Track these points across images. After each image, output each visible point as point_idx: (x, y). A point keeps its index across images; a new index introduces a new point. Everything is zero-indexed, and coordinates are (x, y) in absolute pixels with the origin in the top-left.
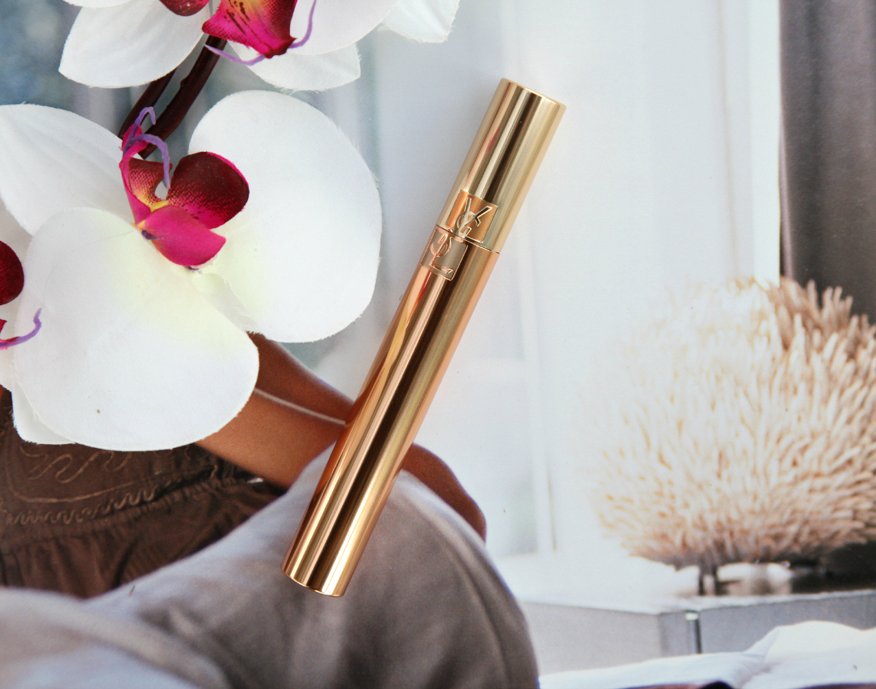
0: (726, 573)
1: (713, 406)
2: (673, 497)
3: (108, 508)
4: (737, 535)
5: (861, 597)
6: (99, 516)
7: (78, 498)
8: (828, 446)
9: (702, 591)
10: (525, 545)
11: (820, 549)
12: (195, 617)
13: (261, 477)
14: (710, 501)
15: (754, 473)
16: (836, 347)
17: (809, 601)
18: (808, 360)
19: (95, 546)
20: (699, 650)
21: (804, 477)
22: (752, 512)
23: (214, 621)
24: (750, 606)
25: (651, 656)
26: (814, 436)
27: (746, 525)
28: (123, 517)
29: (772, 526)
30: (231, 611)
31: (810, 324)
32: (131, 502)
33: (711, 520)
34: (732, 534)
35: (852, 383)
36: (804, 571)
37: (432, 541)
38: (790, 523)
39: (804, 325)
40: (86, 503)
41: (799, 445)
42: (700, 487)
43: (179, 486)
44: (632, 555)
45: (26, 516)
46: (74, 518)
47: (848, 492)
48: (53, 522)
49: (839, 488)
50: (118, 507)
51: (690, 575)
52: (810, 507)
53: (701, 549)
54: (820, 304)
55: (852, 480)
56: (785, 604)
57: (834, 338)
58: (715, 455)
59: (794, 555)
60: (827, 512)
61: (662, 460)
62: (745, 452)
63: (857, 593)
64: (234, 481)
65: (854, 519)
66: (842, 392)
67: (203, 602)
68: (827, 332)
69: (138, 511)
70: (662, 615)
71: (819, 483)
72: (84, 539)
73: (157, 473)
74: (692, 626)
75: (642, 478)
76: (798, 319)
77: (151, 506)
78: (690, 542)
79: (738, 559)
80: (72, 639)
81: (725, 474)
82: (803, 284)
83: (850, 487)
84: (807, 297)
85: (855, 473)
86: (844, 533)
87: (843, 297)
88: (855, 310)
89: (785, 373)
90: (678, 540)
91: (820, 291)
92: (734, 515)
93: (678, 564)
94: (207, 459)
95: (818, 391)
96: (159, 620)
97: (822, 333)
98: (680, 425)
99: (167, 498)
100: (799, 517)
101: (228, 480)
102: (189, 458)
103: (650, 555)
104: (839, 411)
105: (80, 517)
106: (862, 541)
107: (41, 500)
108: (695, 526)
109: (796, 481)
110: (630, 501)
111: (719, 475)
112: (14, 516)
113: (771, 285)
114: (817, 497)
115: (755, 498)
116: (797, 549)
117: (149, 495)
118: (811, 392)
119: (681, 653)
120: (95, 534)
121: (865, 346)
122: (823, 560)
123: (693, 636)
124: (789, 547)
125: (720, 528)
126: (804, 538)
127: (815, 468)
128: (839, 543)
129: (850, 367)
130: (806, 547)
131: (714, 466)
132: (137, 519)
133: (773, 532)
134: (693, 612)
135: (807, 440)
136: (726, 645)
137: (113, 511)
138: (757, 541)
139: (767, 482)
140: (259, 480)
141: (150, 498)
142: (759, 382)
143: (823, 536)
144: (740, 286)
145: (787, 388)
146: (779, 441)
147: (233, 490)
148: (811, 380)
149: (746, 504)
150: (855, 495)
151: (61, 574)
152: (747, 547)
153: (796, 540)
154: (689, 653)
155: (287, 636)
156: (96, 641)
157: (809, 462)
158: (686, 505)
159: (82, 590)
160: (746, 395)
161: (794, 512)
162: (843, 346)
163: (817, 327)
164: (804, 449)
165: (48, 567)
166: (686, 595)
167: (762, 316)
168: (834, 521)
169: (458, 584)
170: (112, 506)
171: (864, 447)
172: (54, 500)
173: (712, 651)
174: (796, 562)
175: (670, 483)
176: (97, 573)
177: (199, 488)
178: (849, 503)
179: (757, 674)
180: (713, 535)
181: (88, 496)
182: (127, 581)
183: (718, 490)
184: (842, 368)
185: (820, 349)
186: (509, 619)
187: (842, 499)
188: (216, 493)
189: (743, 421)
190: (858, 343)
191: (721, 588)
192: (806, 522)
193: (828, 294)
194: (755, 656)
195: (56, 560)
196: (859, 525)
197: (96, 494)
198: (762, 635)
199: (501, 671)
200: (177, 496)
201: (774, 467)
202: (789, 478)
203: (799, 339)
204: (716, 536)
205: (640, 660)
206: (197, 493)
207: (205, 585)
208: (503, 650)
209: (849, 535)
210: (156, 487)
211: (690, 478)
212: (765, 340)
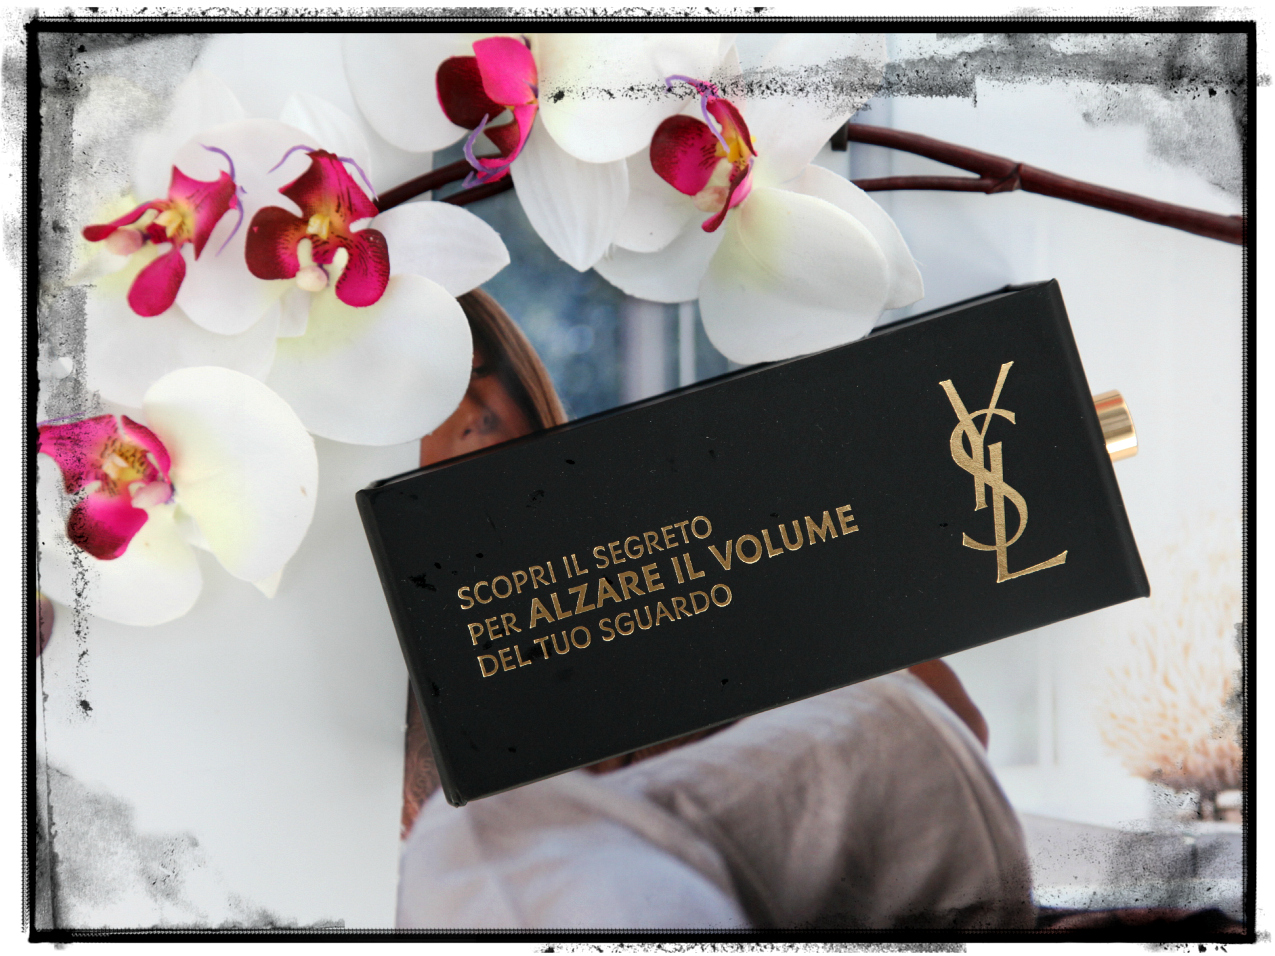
0: (1225, 800)
1: (1222, 633)
2: (1176, 720)
9: (1200, 816)
10: (1026, 756)
12: (700, 801)
14: (1213, 727)
20: (1193, 875)
23: (718, 807)
30: (734, 798)
33: (1212, 745)
34: (1232, 762)
37: (934, 745)
42: (1203, 711)
44: (1132, 774)
51: (1188, 801)
53: (1202, 774)
58: (1221, 682)
61: (1166, 682)
67: (708, 788)
75: (1147, 700)
78: (1191, 766)
90: (1178, 763)
93: (1178, 787)
96: (664, 801)
98: (1186, 649)
108: (1197, 750)
110: (1132, 720)
125: (1221, 754)
131: (1219, 692)
134: (1191, 836)
155: (787, 828)
156: (604, 816)
158: (1189, 729)
166: (1184, 819)
169: (957, 789)
175: (1174, 706)
180: (1213, 761)
186: (1007, 830)
191: (1218, 815)
204: (1218, 762)
207: (710, 770)
211: (1194, 702)
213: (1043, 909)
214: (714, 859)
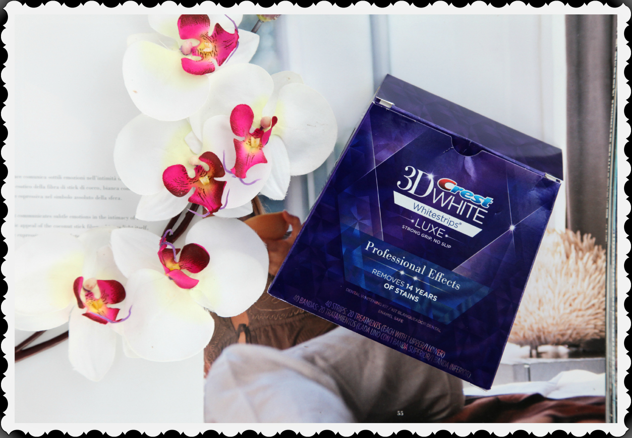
1: (537, 281)
3: (292, 314)
4: (546, 333)
5: (597, 361)
6: (288, 317)
7: (280, 310)
8: (585, 298)
9: (531, 356)
11: (580, 340)
12: (325, 359)
14: (535, 319)
15: (554, 308)
16: (588, 258)
17: (576, 362)
18: (577, 263)
19: (286, 329)
20: (529, 380)
21: (574, 311)
22: (553, 324)
23: (332, 361)
24: (551, 363)
25: (509, 382)
26: (579, 294)
27: (550, 329)
28: (297, 318)
29: (561, 331)
30: (339, 357)
31: (578, 248)
32: (301, 312)
33: (535, 327)
34: (544, 333)
35: (595, 273)
36: (574, 349)
38: (568, 329)
39: (575, 249)
40: (283, 312)
41: (572, 298)
42: (531, 313)
45: (260, 315)
46: (278, 318)
47: (593, 317)
48: (270, 319)
49: (589, 315)
50: (296, 313)
51: (526, 349)
52: (576, 323)
53: (531, 339)
54: (582, 240)
55: (594, 312)
56: (565, 362)
57: (587, 254)
58: (537, 301)
59: (570, 342)
60: (583, 325)
62: (550, 300)
65: (595, 328)
66: (591, 276)
67: (328, 353)
68: (585, 252)
69: (303, 315)
70: (514, 365)
71: (580, 313)
72: (282, 326)
74: (527, 370)
76: (573, 246)
78: (527, 336)
79: (546, 343)
80: (276, 366)
81: (541, 308)
82: (575, 232)
83: (593, 315)
84: (576, 237)
85: (596, 310)
86: (591, 334)
87: (592, 238)
88: (597, 243)
89: (567, 268)
90: (521, 335)
91: (582, 235)
92: (545, 326)
93: (521, 345)
95: (581, 275)
96: (310, 360)
97: (583, 252)
100: (572, 327)
103: (510, 341)
104: (589, 284)
105: (281, 317)
106: (598, 337)
107: (266, 310)
108: (529, 329)
109: (571, 312)
111: (539, 309)
112: (255, 316)
113: (562, 232)
114: (580, 319)
115: (554, 319)
116: (571, 340)
118: (577, 276)
119: (522, 381)
120: (286, 324)
121: (600, 258)
122: (582, 345)
123: (527, 374)
124: (567, 339)
125: (539, 330)
126: (574, 336)
127: (579, 307)
128: (588, 338)
129: (594, 266)
130: (574, 340)
131: (537, 305)
132: (303, 319)
133: (561, 333)
134: (527, 364)
135: (576, 296)
136: (541, 378)
137: (293, 315)
138: (554, 336)
139: (559, 312)
142: (556, 271)
143: (582, 335)
144: (549, 232)
145: (568, 274)
146: (564, 295)
148: (578, 271)
149: (550, 321)
150: (595, 319)
151: (273, 340)
152: (550, 338)
153: (570, 336)
154: (525, 381)
155: (361, 368)
157: (576, 305)
158: (525, 321)
159: (281, 346)
160: (551, 276)
161: (570, 325)
162: (591, 258)
163: (581, 249)
164: (574, 300)
165: (267, 337)
166: (525, 357)
167: (558, 244)
168: (586, 329)
170: (293, 313)
171: (599, 299)
172: (271, 310)
173: (535, 380)
174: (570, 345)
176: (287, 340)
178: (593, 322)
179: (553, 390)
180: (536, 333)
181: (284, 309)
182: (298, 344)
183: (539, 315)
184: (591, 267)
185: (582, 259)
187: (590, 320)
189: (549, 287)
190: (597, 256)
191: (539, 355)
192: (575, 329)
193: (585, 236)
194: (553, 383)
195: (271, 334)
196: (597, 331)
197: (287, 308)
198: (556, 374)
199: (448, 386)
201: (562, 306)
202: (568, 311)
203: (573, 254)
204: (538, 334)
205: (505, 383)
207: (329, 346)
209: (593, 335)
212: (559, 254)
214: (332, 382)
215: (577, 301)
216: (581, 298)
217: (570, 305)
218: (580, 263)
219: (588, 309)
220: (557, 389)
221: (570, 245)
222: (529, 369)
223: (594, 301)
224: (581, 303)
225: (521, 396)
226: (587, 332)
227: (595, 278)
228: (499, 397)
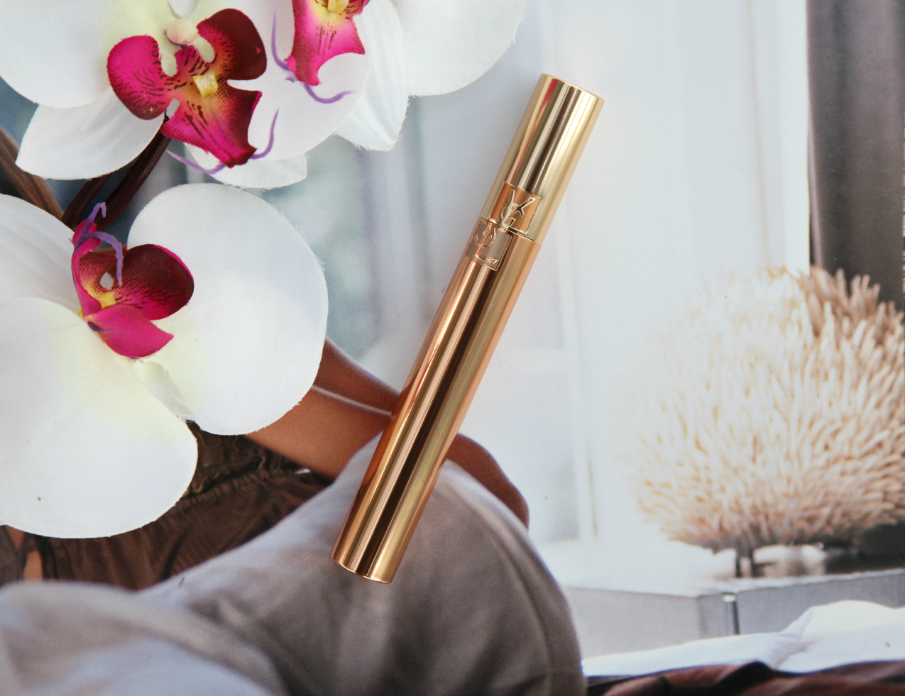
0: (762, 555)
1: (747, 393)
2: (709, 482)
4: (772, 518)
5: (892, 577)
8: (858, 430)
9: (739, 574)
10: (567, 531)
11: (852, 530)
12: (244, 607)
13: (308, 467)
14: (746, 485)
15: (788, 457)
16: (865, 334)
17: (842, 581)
18: (838, 346)
19: (145, 538)
20: (737, 631)
21: (836, 460)
22: (786, 495)
23: (263, 611)
24: (786, 587)
25: (690, 638)
26: (845, 420)
27: (781, 508)
29: (806, 509)
30: (279, 600)
31: (839, 311)
34: (767, 517)
35: (880, 368)
36: (838, 552)
37: (476, 528)
38: (822, 505)
39: (834, 312)
41: (831, 429)
42: (736, 472)
43: (227, 478)
44: (671, 539)
47: (879, 474)
49: (870, 470)
51: (728, 558)
52: (842, 490)
53: (738, 532)
54: (849, 291)
55: (882, 462)
56: (820, 584)
57: (863, 325)
58: (750, 440)
59: (827, 536)
60: (858, 494)
61: (698, 445)
62: (778, 437)
63: (889, 572)
64: (282, 472)
65: (885, 500)
66: (871, 377)
67: (251, 593)
68: (856, 319)
69: (187, 503)
70: (700, 598)
71: (850, 466)
73: (206, 465)
74: (730, 608)
75: (680, 464)
76: (828, 307)
77: (199, 499)
78: (727, 525)
79: (773, 541)
80: (122, 631)
81: (759, 458)
82: (832, 273)
83: (880, 469)
84: (836, 284)
85: (885, 456)
86: (875, 514)
87: (871, 285)
88: (882, 298)
89: (817, 359)
90: (715, 524)
91: (849, 279)
92: (769, 499)
93: (715, 547)
94: (256, 451)
95: (849, 376)
96: (208, 611)
97: (851, 319)
98: (715, 412)
99: (216, 490)
100: (832, 499)
101: (275, 471)
102: (237, 450)
103: (689, 539)
104: (868, 396)
106: (893, 521)
108: (731, 510)
109: (828, 464)
110: (668, 486)
111: (754, 460)
113: (801, 273)
114: (849, 480)
115: (789, 481)
116: (830, 531)
117: (198, 487)
118: (841, 378)
119: (720, 635)
122: (856, 541)
123: (731, 617)
124: (822, 529)
125: (755, 511)
126: (837, 520)
127: (846, 451)
128: (870, 524)
129: (878, 353)
130: (839, 528)
131: (749, 450)
132: (186, 511)
133: (807, 514)
134: (731, 594)
135: (838, 424)
136: (763, 626)
138: (791, 524)
139: (801, 466)
140: (306, 471)
141: (200, 490)
142: (792, 368)
143: (855, 517)
144: (771, 275)
145: (819, 374)
146: (811, 425)
147: (281, 481)
148: (841, 366)
149: (780, 487)
150: (885, 477)
151: (111, 567)
152: (782, 529)
153: (829, 521)
154: (727, 634)
155: (334, 624)
156: (147, 632)
157: (840, 446)
158: (723, 490)
160: (779, 381)
161: (826, 495)
162: (871, 332)
163: (847, 314)
164: (835, 433)
166: (724, 578)
167: (793, 304)
168: (865, 503)
171: (893, 430)
173: (749, 632)
174: (829, 543)
175: (707, 468)
176: (147, 565)
177: (247, 479)
178: (879, 485)
179: (793, 653)
180: (748, 518)
182: (176, 573)
183: (753, 475)
184: (872, 354)
185: (850, 336)
186: (552, 604)
187: (872, 481)
188: (263, 484)
189: (776, 406)
190: (885, 329)
191: (757, 570)
192: (838, 504)
193: (856, 282)
194: (791, 636)
195: (106, 553)
196: (889, 506)
198: (797, 615)
199: (544, 657)
200: (226, 487)
201: (806, 451)
202: (821, 461)
203: (829, 327)
204: (752, 519)
205: (679, 642)
206: (246, 484)
207: (254, 575)
208: (546, 634)
209: (880, 516)
210: (205, 478)
211: (726, 462)
212: (796, 327)
213: (591, 679)
214: (263, 663)
215: (841, 437)
216: (850, 427)
217: (827, 447)
218: (845, 346)
219: (867, 454)
220: (803, 648)
221: (822, 304)
222: (734, 604)
223: (880, 436)
224: (851, 442)
225: (718, 669)
226: (866, 509)
227: (882, 381)
228: (667, 676)
